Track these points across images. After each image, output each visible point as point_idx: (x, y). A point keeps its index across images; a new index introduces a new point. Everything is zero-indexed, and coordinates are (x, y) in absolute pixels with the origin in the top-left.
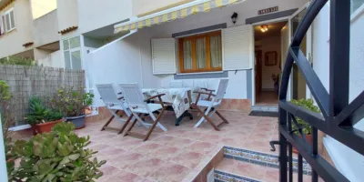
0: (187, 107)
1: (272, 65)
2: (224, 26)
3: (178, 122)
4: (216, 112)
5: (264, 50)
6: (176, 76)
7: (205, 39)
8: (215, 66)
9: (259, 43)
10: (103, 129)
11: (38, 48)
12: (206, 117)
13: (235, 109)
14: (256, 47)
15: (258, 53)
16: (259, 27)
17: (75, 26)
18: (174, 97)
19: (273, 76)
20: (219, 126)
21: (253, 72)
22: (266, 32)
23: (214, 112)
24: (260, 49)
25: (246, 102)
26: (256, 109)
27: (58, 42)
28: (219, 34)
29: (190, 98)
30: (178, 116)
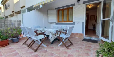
0: (56, 37)
1: (93, 20)
2: (74, 5)
3: (53, 43)
4: (68, 40)
5: (90, 15)
6: (56, 24)
7: (67, 10)
8: (70, 20)
9: (88, 12)
10: (24, 44)
11: (15, 13)
12: (63, 42)
13: (77, 37)
14: (87, 13)
15: (87, 16)
16: (88, 6)
17: (24, 5)
18: (50, 33)
19: (93, 24)
20: (68, 47)
21: (85, 23)
22: (91, 8)
23: (67, 39)
24: (88, 14)
25: (81, 35)
26: (86, 38)
27: (20, 11)
28: (72, 8)
29: (57, 33)
30: (51, 41)
